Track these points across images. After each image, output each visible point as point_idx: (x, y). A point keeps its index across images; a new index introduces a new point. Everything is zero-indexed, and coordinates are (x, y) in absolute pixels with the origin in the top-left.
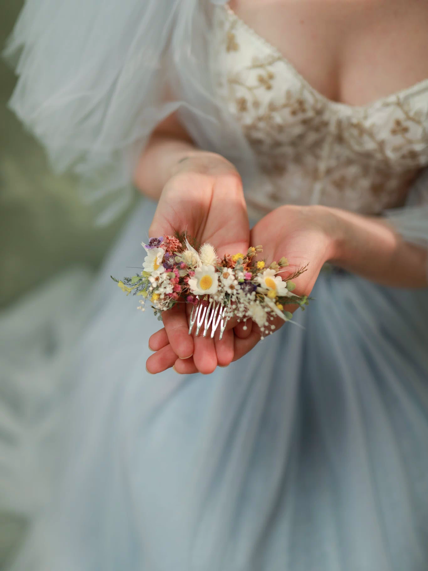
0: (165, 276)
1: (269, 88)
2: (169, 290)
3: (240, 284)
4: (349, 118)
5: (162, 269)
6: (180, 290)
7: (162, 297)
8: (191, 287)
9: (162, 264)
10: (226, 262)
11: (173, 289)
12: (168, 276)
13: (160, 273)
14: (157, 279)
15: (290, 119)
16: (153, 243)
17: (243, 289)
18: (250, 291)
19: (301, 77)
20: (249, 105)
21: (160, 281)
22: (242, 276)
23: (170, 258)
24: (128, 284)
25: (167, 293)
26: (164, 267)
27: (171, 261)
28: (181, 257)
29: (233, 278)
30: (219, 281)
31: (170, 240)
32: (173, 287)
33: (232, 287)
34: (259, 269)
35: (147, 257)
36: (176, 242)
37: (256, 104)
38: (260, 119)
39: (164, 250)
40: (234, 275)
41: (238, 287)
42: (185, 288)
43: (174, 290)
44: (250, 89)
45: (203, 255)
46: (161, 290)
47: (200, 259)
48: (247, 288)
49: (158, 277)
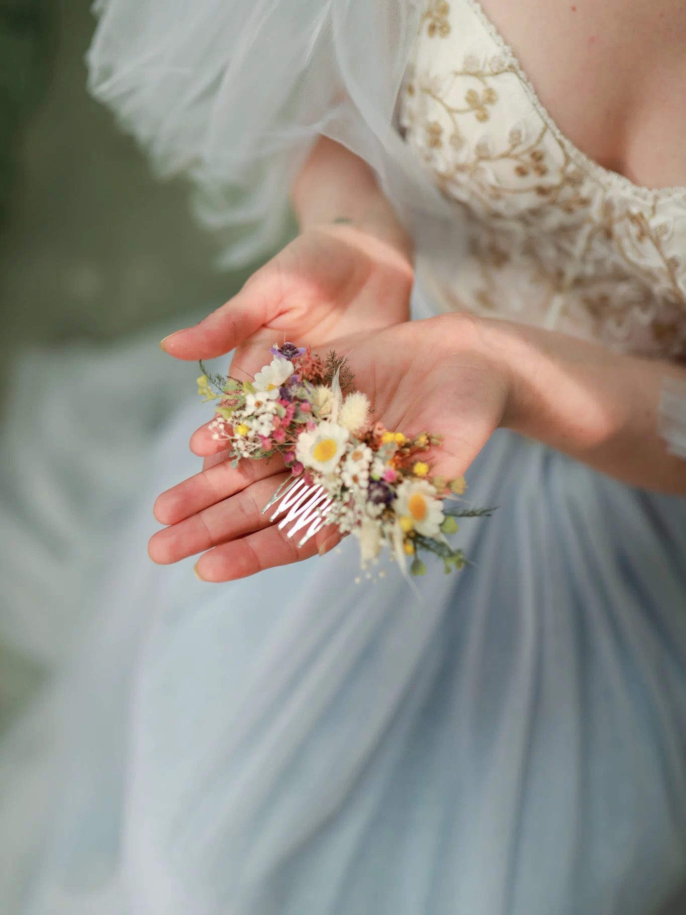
0: (272, 407)
1: (483, 118)
2: (265, 431)
3: (371, 480)
4: (625, 202)
5: (276, 394)
6: (281, 440)
7: (251, 434)
8: (299, 446)
9: (280, 388)
10: (372, 437)
11: (272, 432)
12: (276, 409)
13: (268, 398)
14: (259, 404)
15: (513, 181)
16: (286, 350)
17: (370, 490)
18: (377, 501)
19: (542, 110)
20: (445, 138)
21: (261, 410)
22: (380, 470)
23: (295, 385)
24: (218, 385)
25: (260, 433)
26: (281, 393)
27: (295, 391)
28: (309, 393)
29: (366, 466)
30: (344, 458)
31: (309, 358)
32: (274, 429)
33: (355, 479)
34: (414, 475)
35: (267, 366)
36: (318, 367)
37: (458, 141)
38: (461, 168)
39: (295, 368)
40: (371, 464)
41: (365, 484)
42: (290, 442)
43: (272, 435)
44: (450, 111)
45: (346, 408)
46: (255, 424)
47: (339, 411)
48: (378, 493)
49: (262, 403)
